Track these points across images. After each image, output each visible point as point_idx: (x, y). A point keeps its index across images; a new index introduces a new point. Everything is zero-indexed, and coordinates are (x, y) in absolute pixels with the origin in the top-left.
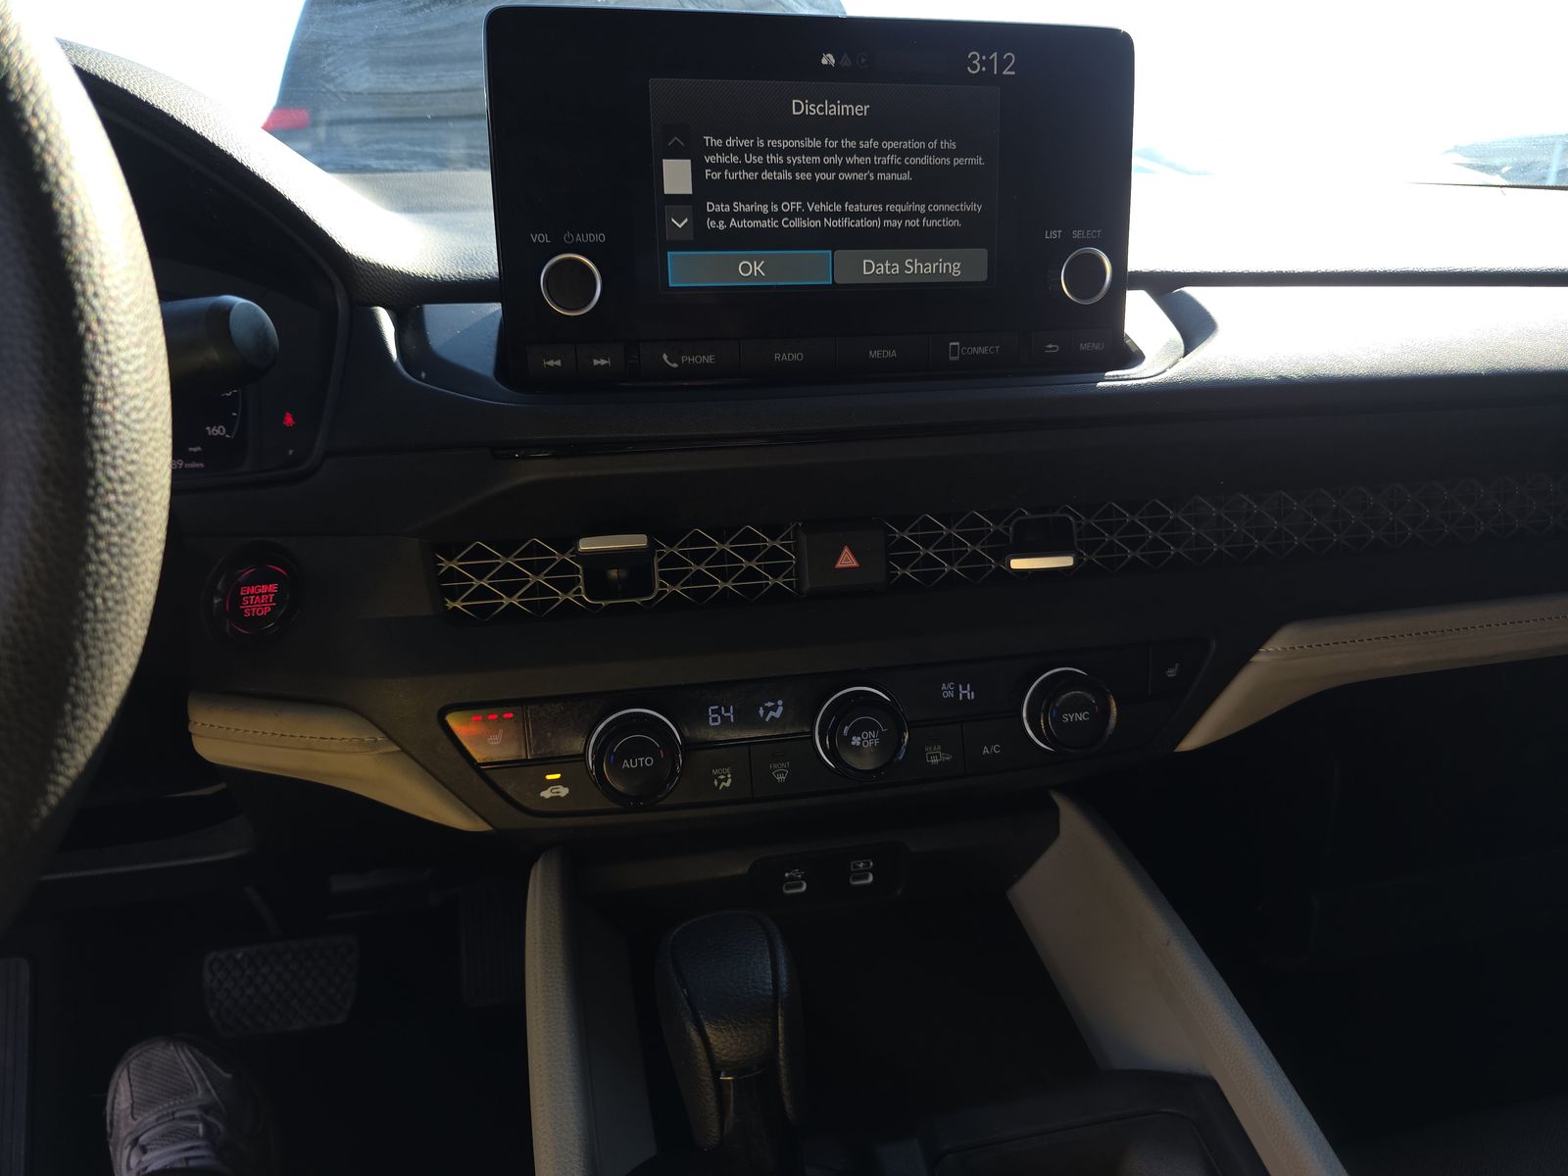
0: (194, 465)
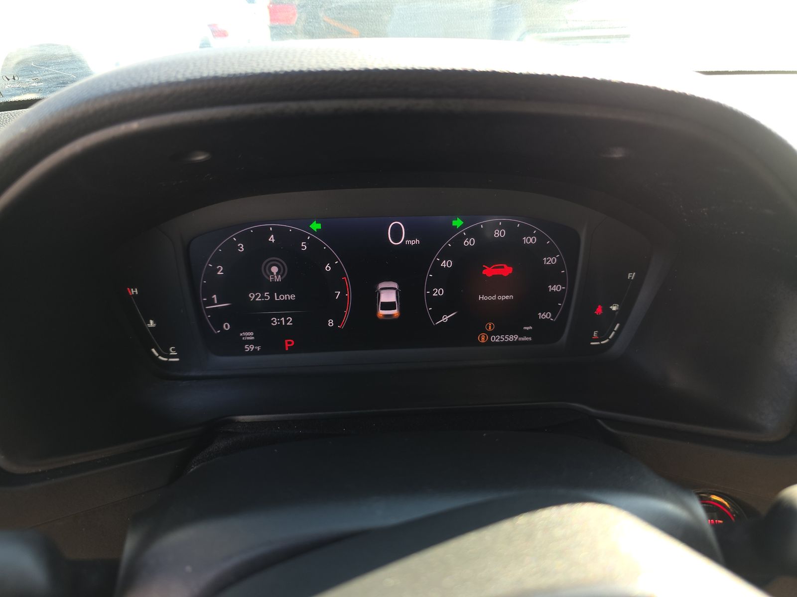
0: (525, 339)
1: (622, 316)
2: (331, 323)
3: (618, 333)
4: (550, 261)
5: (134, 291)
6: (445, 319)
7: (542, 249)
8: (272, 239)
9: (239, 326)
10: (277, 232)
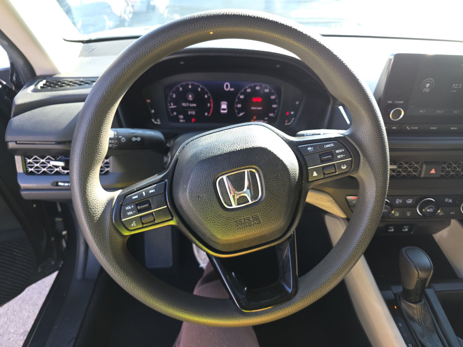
1: (295, 116)
2: (206, 114)
3: (294, 121)
4: (273, 97)
5: (149, 101)
6: (241, 114)
7: (270, 94)
8: (190, 87)
9: (178, 114)
10: (192, 85)
